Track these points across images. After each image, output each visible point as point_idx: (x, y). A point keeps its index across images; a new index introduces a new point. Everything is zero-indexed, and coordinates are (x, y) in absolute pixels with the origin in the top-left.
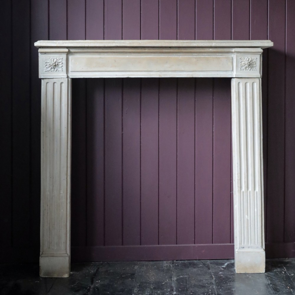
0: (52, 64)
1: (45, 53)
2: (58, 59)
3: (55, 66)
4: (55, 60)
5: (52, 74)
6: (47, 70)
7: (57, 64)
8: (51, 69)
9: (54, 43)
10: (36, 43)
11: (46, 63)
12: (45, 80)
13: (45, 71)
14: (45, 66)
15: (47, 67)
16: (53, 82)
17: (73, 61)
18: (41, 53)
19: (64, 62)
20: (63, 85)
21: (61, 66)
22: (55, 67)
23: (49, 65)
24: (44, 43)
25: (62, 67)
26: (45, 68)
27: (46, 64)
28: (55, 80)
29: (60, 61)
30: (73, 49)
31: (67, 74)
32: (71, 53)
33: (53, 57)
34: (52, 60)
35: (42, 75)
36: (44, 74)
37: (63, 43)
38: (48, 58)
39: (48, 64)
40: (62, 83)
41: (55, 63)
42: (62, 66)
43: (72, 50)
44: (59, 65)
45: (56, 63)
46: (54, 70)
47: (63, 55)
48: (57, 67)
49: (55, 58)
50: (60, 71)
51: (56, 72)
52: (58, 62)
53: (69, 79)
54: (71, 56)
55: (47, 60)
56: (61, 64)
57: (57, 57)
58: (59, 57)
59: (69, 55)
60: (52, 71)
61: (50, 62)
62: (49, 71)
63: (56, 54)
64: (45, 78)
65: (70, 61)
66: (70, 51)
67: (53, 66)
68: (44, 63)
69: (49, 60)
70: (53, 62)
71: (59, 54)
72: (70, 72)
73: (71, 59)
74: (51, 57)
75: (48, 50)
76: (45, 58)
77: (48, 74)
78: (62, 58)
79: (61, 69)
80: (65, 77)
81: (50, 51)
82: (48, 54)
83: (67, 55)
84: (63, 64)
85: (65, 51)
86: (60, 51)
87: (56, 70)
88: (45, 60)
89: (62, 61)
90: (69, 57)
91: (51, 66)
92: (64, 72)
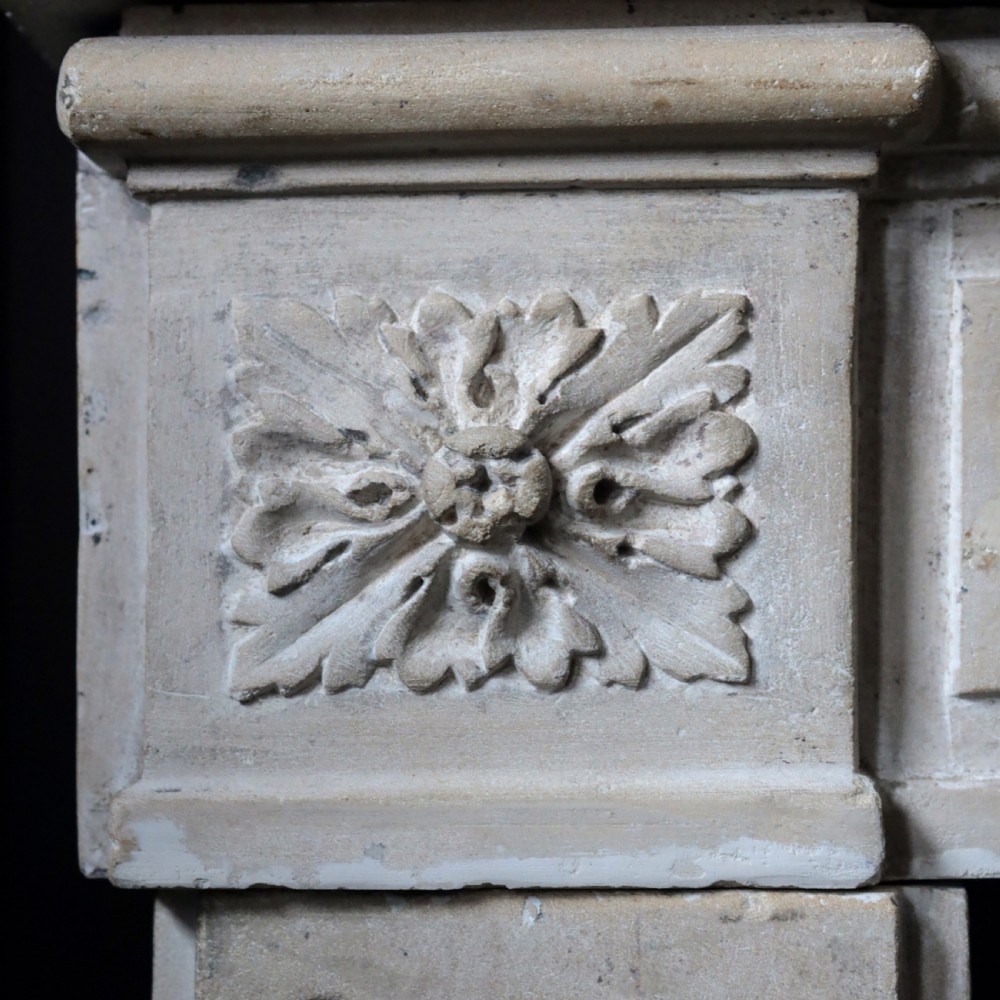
0: (444, 468)
1: (257, 160)
3: (538, 529)
4: (536, 364)
5: (457, 781)
8: (420, 624)
11: (279, 444)
13: (234, 672)
15: (298, 553)
19: (802, 414)
21: (706, 529)
22: (524, 560)
23: (371, 493)
25: (724, 559)
26: (251, 590)
28: (521, 950)
29: (674, 386)
31: (865, 764)
34: (457, 359)
35: (148, 786)
36: (209, 755)
39: (342, 478)
41: (542, 436)
44: (645, 499)
45: (565, 454)
46: (507, 666)
47: (763, 210)
48: (602, 562)
49: (522, 303)
50: (692, 680)
51: (563, 697)
52: (635, 433)
53: (932, 914)
54: (966, 242)
55: (305, 354)
56: (708, 478)
57: (584, 275)
58: (644, 265)
59: (931, 227)
60: (458, 690)
61: (387, 430)
62: (369, 676)
63: (574, 188)
64: (245, 881)
65: (966, 405)
66: (960, 105)
67: (463, 542)
68: (230, 458)
69: (357, 373)
70: (473, 408)
71: (634, 203)
72: (966, 703)
73: (967, 322)
74: (419, 277)
75: (336, 74)
76: (236, 302)
77: (338, 784)
78: (746, 311)
79: (695, 630)
80: (820, 851)
81: (398, 94)
82: (342, 204)
83: (885, 222)
84: (777, 467)
85: (821, 92)
86: (689, 83)
87: (575, 661)
88: (241, 365)
89: (747, 382)
90: (907, 278)
91: (432, 535)
92: (794, 718)
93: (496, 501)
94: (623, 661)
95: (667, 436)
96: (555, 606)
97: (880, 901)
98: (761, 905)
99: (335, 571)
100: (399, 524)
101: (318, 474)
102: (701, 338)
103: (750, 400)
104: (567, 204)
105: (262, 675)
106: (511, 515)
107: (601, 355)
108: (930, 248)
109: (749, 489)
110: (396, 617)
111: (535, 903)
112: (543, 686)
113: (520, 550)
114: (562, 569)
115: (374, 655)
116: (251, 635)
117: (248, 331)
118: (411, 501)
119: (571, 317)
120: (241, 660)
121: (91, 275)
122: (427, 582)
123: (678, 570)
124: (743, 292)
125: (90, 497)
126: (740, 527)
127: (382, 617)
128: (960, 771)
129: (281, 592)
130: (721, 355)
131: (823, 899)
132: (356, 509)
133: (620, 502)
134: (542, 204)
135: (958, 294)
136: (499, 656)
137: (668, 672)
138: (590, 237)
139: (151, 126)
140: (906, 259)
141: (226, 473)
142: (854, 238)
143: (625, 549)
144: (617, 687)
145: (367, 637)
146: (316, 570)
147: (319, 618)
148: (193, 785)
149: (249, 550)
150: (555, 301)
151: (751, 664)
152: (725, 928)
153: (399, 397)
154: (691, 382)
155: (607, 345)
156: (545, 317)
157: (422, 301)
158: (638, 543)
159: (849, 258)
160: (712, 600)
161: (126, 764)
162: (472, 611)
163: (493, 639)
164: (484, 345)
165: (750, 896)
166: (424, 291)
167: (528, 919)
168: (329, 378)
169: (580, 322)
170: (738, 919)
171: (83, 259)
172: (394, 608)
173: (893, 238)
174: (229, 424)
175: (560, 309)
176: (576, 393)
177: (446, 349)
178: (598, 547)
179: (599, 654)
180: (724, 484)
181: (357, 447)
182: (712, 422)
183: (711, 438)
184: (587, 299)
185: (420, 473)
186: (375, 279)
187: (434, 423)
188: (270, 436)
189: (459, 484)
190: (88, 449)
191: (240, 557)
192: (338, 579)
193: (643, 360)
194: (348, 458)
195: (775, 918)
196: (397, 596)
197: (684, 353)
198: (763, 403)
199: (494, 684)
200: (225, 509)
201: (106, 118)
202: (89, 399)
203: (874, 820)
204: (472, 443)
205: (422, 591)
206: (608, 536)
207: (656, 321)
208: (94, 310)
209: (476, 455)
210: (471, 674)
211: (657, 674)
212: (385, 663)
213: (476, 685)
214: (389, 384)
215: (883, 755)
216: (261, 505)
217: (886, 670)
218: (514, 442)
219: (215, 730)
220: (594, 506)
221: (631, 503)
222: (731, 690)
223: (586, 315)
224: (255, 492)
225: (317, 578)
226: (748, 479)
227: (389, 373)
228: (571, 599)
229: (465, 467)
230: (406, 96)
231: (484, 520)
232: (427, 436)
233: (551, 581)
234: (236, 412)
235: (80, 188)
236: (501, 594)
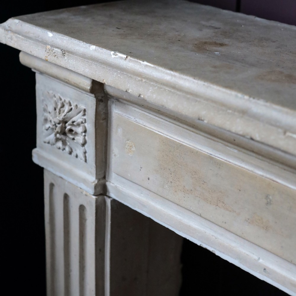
2: (73, 106)
3: (65, 133)
6: (47, 139)
17: (120, 131)
22: (63, 137)
25: (83, 144)
28: (66, 187)
33: (62, 94)
36: (42, 148)
37: (63, 53)
38: (51, 93)
40: (83, 208)
41: (64, 122)
42: (85, 142)
45: (68, 124)
46: (65, 149)
49: (65, 100)
51: (70, 156)
52: (75, 123)
53: (107, 201)
54: (116, 106)
55: (48, 99)
56: (82, 132)
57: (71, 99)
58: (76, 100)
60: (61, 150)
70: (58, 114)
74: (57, 92)
78: (85, 111)
84: (89, 134)
89: (85, 121)
90: (110, 110)
92: (90, 169)
94: (75, 154)
95: (79, 125)
97: (94, 198)
98: (84, 192)
108: (113, 106)
112: (68, 153)
115: (53, 143)
116: (44, 134)
123: (78, 144)
124: (85, 108)
128: (114, 182)
130: (83, 116)
131: (89, 195)
133: (74, 132)
137: (79, 157)
140: (110, 107)
141: (42, 111)
143: (74, 139)
144: (75, 157)
145: (52, 140)
146: (48, 129)
150: (68, 101)
151: (86, 160)
152: (81, 194)
154: (81, 118)
155: (72, 110)
156: (67, 104)
159: (95, 107)
160: (82, 150)
163: (62, 145)
164: (61, 106)
169: (70, 106)
173: (109, 103)
176: (69, 116)
179: (72, 152)
182: (82, 125)
184: (72, 102)
186: (54, 91)
193: (76, 114)
195: (85, 195)
197: (80, 114)
198: (87, 124)
203: (94, 187)
206: (71, 137)
207: (77, 108)
219: (42, 145)
220: (70, 132)
222: (84, 162)
226: (86, 134)
228: (68, 144)
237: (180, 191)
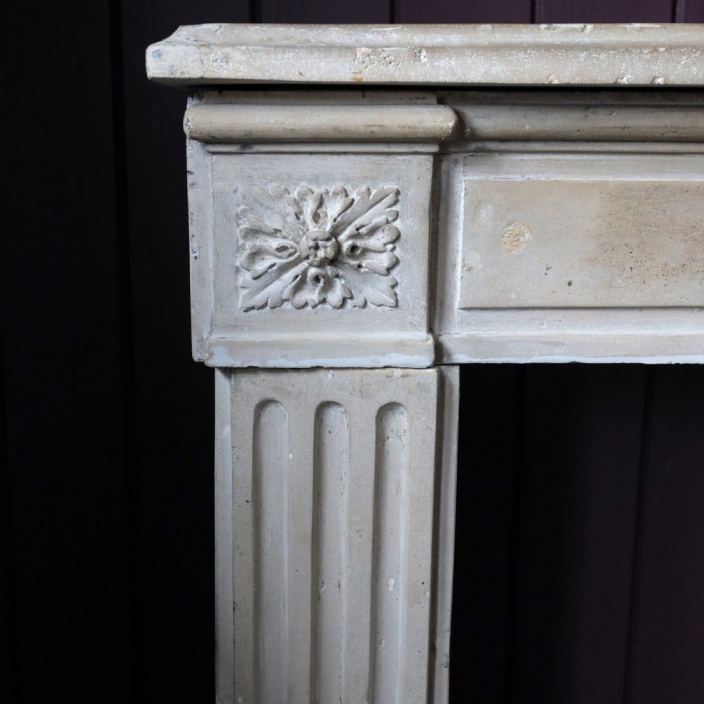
0: (306, 243)
1: (246, 143)
2: (354, 195)
3: (334, 261)
4: (333, 209)
5: (309, 336)
6: (259, 299)
7: (354, 248)
8: (298, 288)
9: (329, 48)
10: (158, 54)
11: (254, 232)
12: (245, 381)
13: (241, 301)
14: (240, 260)
15: (261, 266)
16: (315, 402)
17: (486, 213)
18: (210, 141)
19: (414, 225)
20: (399, 423)
21: (383, 260)
22: (329, 270)
23: (283, 249)
24: (236, 54)
25: (389, 270)
26: (246, 277)
27: (249, 245)
28: (328, 385)
29: (375, 216)
30: (492, 110)
31: (431, 330)
32: (472, 146)
33: (316, 179)
34: (309, 207)
35: (215, 337)
36: (234, 326)
37: (416, 52)
38: (272, 188)
39: (274, 243)
40: (386, 410)
41: (334, 233)
42: (396, 263)
43: (485, 120)
44: (366, 251)
45: (342, 237)
46: (324, 301)
47: (404, 161)
48: (353, 270)
49: (329, 189)
50: (379, 306)
51: (340, 310)
52: (363, 231)
53: (449, 374)
54: (467, 168)
55: (262, 204)
56: (385, 245)
57: (348, 180)
58: (366, 178)
59: (456, 162)
60: (309, 308)
61: (288, 229)
62: (282, 304)
63: (345, 153)
64: (246, 365)
65: (465, 220)
66: (465, 129)
67: (311, 265)
68: (239, 236)
69: (278, 210)
70: (314, 223)
71: (364, 158)
72: (461, 311)
73: (466, 194)
74: (297, 180)
75: (272, 121)
76: (240, 187)
77: (273, 336)
78: (398, 193)
79: (380, 291)
80: (416, 357)
81: (291, 127)
82: (273, 157)
83: (442, 160)
84: (406, 241)
85: (421, 130)
86: (381, 126)
87: (344, 300)
88: (242, 207)
89: (397, 215)
90: (448, 179)
91: (301, 262)
92: (409, 317)
93: (321, 254)
94: (359, 300)
95: (373, 231)
96: (339, 284)
97: (433, 372)
98: (398, 372)
99: (272, 272)
100: (291, 259)
101: (266, 241)
102: (383, 201)
103: (398, 220)
104: (343, 158)
105: (250, 303)
106: (326, 258)
107: (353, 206)
108: (456, 169)
109: (397, 248)
110: (290, 287)
111: (332, 371)
112: (335, 307)
113: (328, 267)
114: (341, 272)
115: (284, 298)
116: (246, 291)
117: (244, 197)
118: (296, 252)
119: (344, 194)
120: (244, 299)
121: (192, 173)
122: (300, 277)
123: (375, 272)
124: (397, 187)
125: (193, 244)
126: (394, 260)
127: (286, 286)
128: (459, 331)
129: (256, 278)
130: (389, 207)
131: (416, 371)
132: (278, 254)
133: (359, 252)
134: (335, 158)
135: (463, 185)
136: (322, 298)
137: (372, 303)
138: (350, 169)
139: (214, 135)
140: (448, 173)
141: (238, 240)
142: (431, 170)
143: (360, 266)
144: (357, 308)
145: (282, 292)
146: (266, 272)
147: (267, 286)
148: (230, 336)
149: (245, 265)
150: (340, 189)
151: (397, 301)
152: (388, 379)
153: (291, 219)
154: (380, 215)
155: (355, 203)
156: (336, 194)
157: (298, 188)
158: (364, 265)
159: (429, 176)
160: (385, 282)
161: (207, 328)
162: (313, 285)
163: (320, 294)
164: (317, 203)
165: (395, 370)
166: (298, 185)
167: (330, 376)
168: (269, 212)
169: (347, 196)
170: (391, 377)
171: (189, 167)
172: (290, 284)
173: (444, 166)
174: (238, 226)
175: (341, 192)
176: (345, 218)
177: (305, 203)
178: (352, 266)
179: (352, 298)
180: (390, 247)
181: (278, 234)
182: (387, 228)
183: (386, 232)
184: (349, 188)
185: (298, 243)
186: (283, 180)
187: (302, 228)
188: (251, 230)
189: (310, 248)
190: (192, 229)
191: (242, 267)
192: (273, 274)
193: (366, 208)
194: (276, 237)
195: (402, 376)
196: (291, 280)
197: (378, 205)
198: (402, 221)
199: (320, 306)
200: (238, 252)
201: (201, 132)
202: (192, 214)
203: (432, 348)
204: (314, 236)
205: (298, 279)
206: (354, 263)
207: (370, 196)
208: (193, 184)
209: (315, 240)
210: (313, 304)
211: (369, 304)
212: (287, 300)
213: (314, 307)
214: (288, 215)
215: (436, 327)
216: (248, 251)
217: (438, 301)
218: (327, 236)
219: (236, 319)
220: (350, 254)
221: (362, 252)
222: (391, 309)
223: (349, 193)
224: (247, 247)
225: (266, 274)
226: (397, 245)
227: (288, 211)
228: (343, 282)
229: (312, 243)
230: (294, 128)
231: (318, 259)
232: (300, 231)
233: (337, 276)
234: (241, 222)
235: (187, 144)
236: (322, 281)
237: (655, 278)
